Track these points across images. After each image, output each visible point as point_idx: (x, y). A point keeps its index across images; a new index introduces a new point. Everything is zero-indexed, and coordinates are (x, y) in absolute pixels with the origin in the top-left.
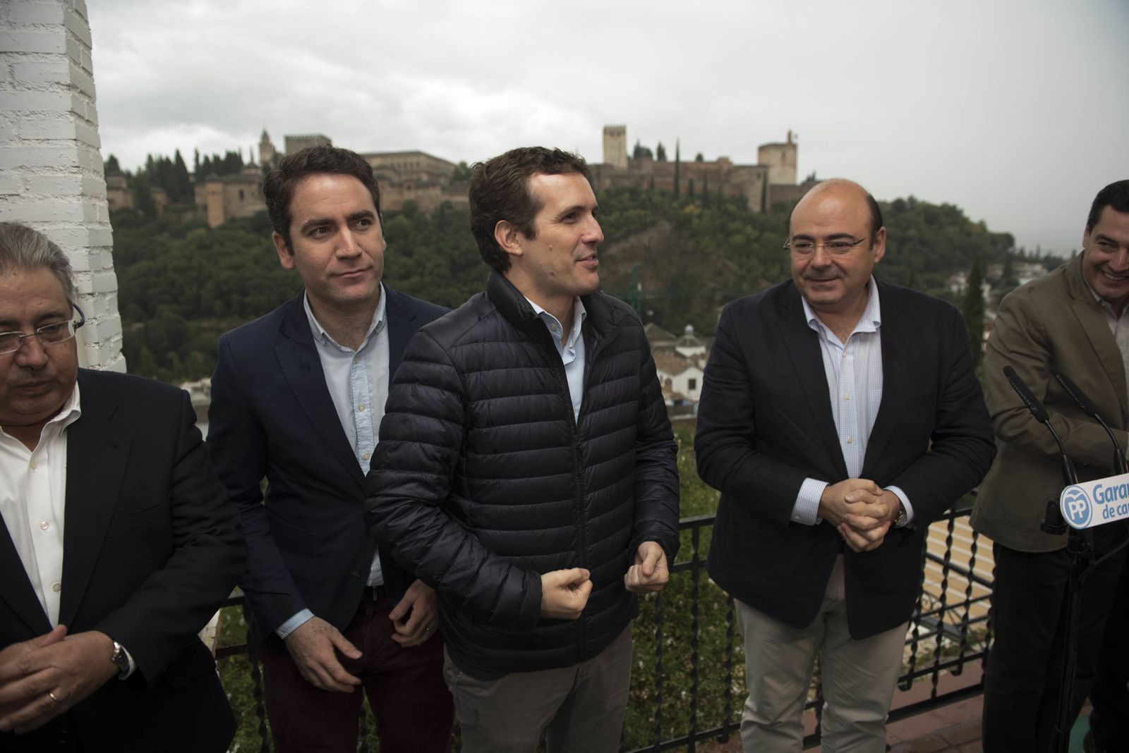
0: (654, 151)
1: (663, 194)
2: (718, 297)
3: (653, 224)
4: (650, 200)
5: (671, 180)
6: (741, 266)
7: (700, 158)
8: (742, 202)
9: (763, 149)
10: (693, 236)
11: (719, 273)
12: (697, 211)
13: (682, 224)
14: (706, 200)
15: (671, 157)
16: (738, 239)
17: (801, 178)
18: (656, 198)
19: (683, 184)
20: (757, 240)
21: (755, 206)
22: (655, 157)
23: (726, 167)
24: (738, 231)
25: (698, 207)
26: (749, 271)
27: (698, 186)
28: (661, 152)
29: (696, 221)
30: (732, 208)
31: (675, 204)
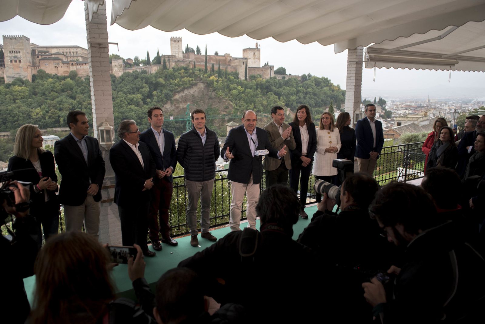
0: (195, 50)
1: (200, 70)
2: (227, 118)
3: (196, 84)
4: (194, 73)
5: (203, 64)
6: (236, 105)
7: (216, 54)
8: (236, 75)
9: (244, 50)
10: (214, 90)
11: (227, 108)
12: (216, 79)
13: (209, 85)
14: (220, 74)
15: (203, 53)
16: (235, 92)
17: (262, 65)
18: (197, 72)
19: (209, 66)
20: (243, 93)
21: (242, 77)
22: (196, 53)
23: (229, 58)
24: (235, 89)
25: (216, 77)
26: (240, 107)
27: (216, 67)
28: (198, 51)
29: (215, 83)
30: (231, 77)
31: (206, 75)
